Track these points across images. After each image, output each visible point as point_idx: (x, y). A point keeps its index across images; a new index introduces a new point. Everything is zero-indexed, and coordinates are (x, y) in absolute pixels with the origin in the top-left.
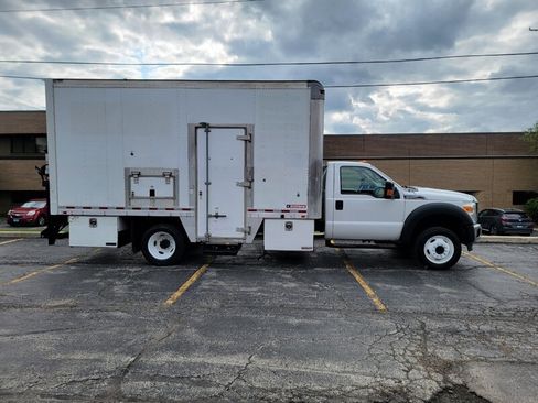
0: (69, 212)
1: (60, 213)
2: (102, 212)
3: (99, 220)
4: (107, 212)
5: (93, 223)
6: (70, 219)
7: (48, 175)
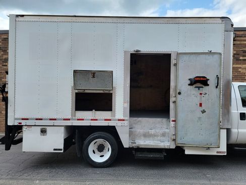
0: (23, 123)
1: (16, 124)
2: (51, 123)
3: (48, 129)
4: (56, 123)
5: (43, 132)
6: (24, 129)
7: (7, 93)
